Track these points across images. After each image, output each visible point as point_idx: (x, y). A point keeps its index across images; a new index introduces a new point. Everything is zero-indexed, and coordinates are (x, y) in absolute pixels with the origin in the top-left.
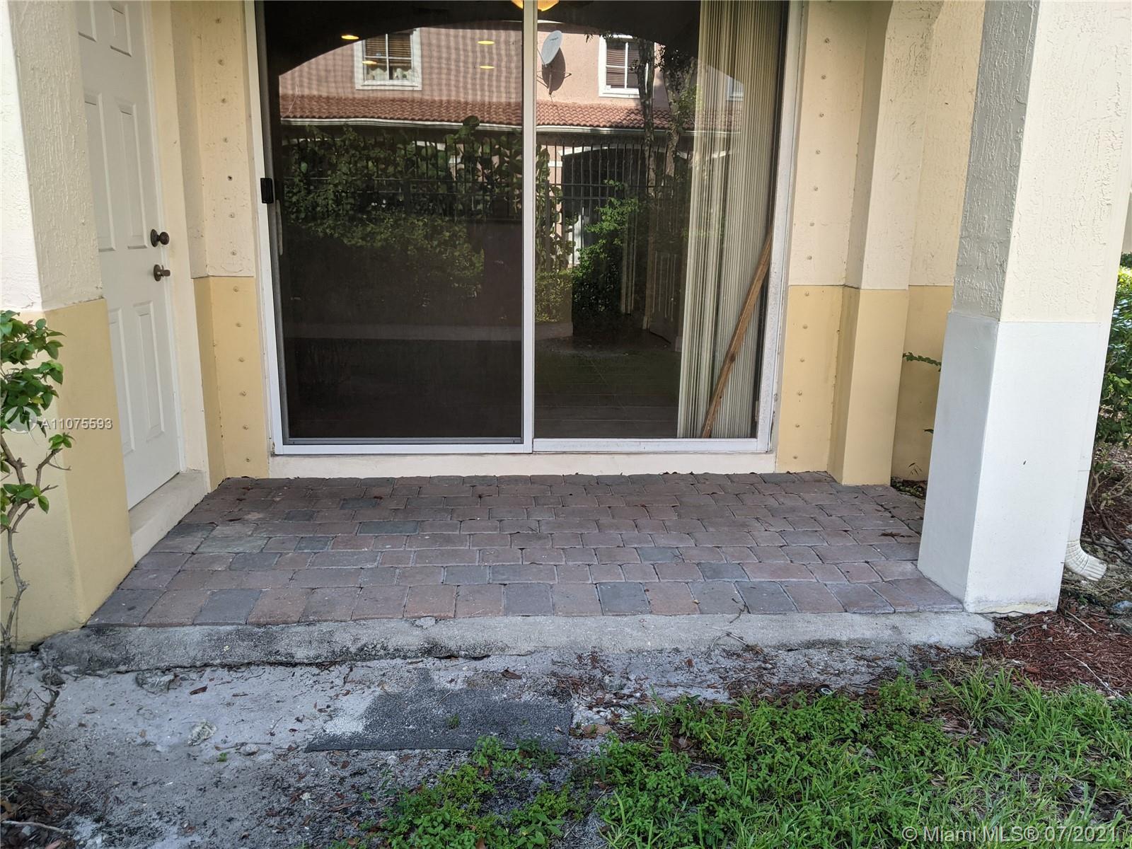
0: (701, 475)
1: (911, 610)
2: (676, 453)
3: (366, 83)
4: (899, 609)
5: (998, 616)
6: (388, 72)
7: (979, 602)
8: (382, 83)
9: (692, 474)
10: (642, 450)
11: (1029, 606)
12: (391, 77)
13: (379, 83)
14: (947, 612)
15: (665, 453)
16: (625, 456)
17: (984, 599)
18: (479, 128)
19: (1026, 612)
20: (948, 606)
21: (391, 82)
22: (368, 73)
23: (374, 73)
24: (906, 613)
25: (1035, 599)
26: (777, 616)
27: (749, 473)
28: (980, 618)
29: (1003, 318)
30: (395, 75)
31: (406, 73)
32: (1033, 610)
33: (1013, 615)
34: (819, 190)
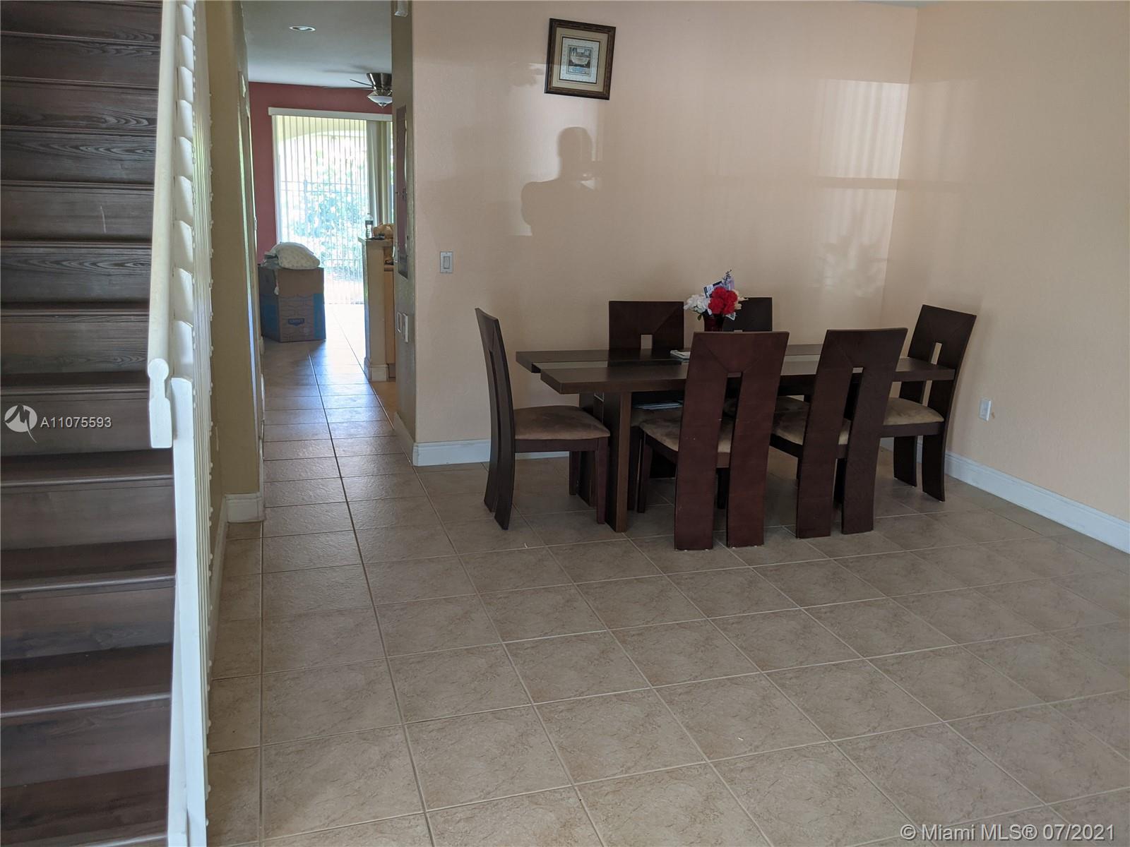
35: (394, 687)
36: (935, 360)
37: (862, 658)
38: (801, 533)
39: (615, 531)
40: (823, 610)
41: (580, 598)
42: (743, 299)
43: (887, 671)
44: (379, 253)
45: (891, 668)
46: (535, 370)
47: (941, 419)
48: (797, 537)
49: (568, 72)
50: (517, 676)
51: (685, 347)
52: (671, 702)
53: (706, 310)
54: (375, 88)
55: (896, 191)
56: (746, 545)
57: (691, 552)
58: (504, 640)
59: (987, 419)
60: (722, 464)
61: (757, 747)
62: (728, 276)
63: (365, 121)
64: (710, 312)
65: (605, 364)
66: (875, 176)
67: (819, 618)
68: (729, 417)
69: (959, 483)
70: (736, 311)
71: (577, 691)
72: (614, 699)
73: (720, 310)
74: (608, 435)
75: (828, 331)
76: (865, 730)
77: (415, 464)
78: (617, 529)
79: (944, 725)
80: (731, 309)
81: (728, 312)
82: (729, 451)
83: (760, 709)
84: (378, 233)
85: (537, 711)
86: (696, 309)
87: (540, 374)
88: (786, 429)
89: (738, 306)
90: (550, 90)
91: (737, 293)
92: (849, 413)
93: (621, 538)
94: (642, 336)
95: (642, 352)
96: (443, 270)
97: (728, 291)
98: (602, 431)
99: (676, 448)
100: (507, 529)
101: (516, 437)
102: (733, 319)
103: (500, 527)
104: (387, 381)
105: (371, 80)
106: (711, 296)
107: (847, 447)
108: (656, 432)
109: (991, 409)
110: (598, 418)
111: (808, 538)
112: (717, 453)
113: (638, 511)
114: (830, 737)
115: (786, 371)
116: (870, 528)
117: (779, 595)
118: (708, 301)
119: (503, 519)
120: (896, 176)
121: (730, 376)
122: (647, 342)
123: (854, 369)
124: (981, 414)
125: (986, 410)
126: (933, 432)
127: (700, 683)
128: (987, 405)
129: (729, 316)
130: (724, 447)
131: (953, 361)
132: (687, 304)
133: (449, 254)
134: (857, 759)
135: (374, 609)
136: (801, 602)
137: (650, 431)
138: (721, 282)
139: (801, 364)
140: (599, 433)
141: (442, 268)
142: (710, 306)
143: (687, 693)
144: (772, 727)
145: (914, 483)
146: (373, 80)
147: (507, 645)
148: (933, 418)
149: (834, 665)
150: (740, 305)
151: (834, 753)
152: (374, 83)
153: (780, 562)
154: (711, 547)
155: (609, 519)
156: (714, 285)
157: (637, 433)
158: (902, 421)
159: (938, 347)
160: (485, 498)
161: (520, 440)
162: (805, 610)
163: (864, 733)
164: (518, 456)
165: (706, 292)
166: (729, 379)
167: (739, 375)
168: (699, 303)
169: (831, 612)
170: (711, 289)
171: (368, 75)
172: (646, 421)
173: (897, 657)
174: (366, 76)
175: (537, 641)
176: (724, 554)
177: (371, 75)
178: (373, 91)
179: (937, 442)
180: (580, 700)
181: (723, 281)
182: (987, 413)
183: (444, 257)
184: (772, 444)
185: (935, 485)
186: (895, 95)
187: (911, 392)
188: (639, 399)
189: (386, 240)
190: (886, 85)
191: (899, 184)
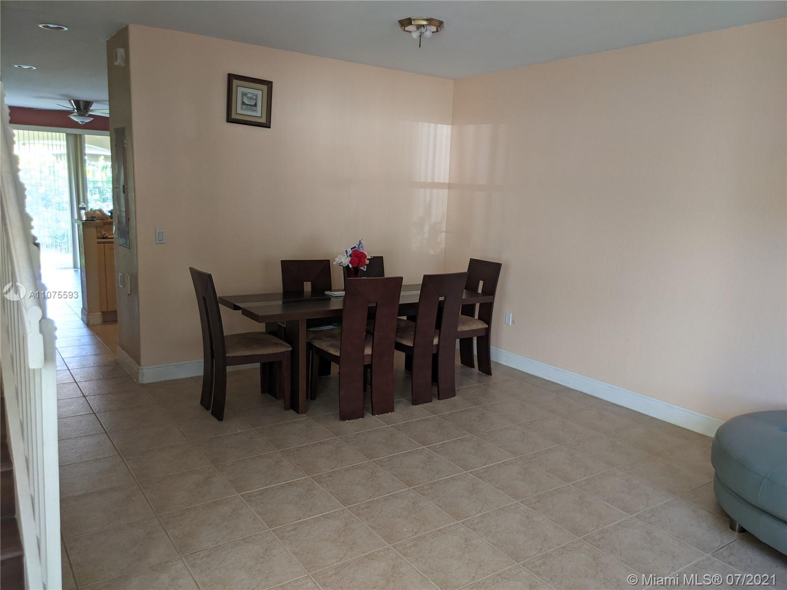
35: (167, 533)
36: (480, 291)
37: (465, 472)
38: (415, 402)
39: (299, 413)
40: (438, 447)
41: (285, 459)
42: (370, 257)
43: (480, 477)
44: (93, 232)
45: (482, 475)
46: (236, 308)
47: (487, 326)
48: (413, 405)
49: (242, 108)
50: (254, 514)
51: (332, 288)
52: (358, 515)
53: (348, 265)
54: (76, 110)
55: (447, 190)
56: (384, 413)
57: (351, 421)
58: (239, 493)
59: (510, 324)
60: (367, 362)
61: (416, 532)
62: (360, 243)
63: (65, 134)
64: (350, 266)
65: (280, 302)
66: (436, 181)
67: (436, 452)
68: (370, 333)
69: (497, 364)
70: (366, 265)
71: (296, 517)
72: (322, 518)
73: (357, 264)
74: (291, 349)
75: (424, 275)
76: (475, 513)
77: (140, 382)
78: (300, 412)
79: (517, 504)
80: (363, 264)
81: (362, 266)
82: (371, 353)
83: (413, 510)
84: (90, 216)
85: (273, 533)
86: (341, 264)
87: (241, 311)
88: (402, 337)
89: (367, 262)
90: (230, 120)
91: (366, 254)
92: (438, 326)
93: (303, 417)
94: (304, 283)
95: (305, 294)
96: (158, 242)
97: (361, 253)
98: (286, 346)
99: (338, 354)
100: (222, 420)
101: (227, 355)
102: (365, 270)
103: (217, 420)
104: (102, 324)
105: (72, 105)
106: (350, 255)
107: (438, 346)
108: (323, 345)
109: (512, 319)
110: (281, 338)
111: (420, 404)
112: (364, 355)
113: (311, 399)
114: (457, 520)
115: (402, 301)
116: (454, 395)
117: (410, 441)
118: (349, 259)
119: (219, 414)
120: (447, 181)
121: (370, 305)
122: (308, 287)
123: (440, 298)
124: (507, 321)
125: (509, 319)
126: (483, 334)
127: (373, 500)
128: (510, 317)
129: (362, 268)
130: (368, 351)
131: (490, 291)
132: (335, 261)
133: (162, 231)
134: (474, 530)
135: (138, 485)
136: (424, 443)
137: (318, 344)
138: (355, 247)
139: (410, 296)
140: (286, 348)
141: (157, 239)
142: (351, 262)
143: (367, 507)
144: (423, 520)
145: (473, 366)
146: (74, 105)
147: (242, 495)
148: (482, 325)
149: (450, 478)
150: (368, 261)
151: (461, 529)
152: (75, 107)
153: (406, 420)
154: (363, 417)
155: (294, 406)
156: (351, 249)
157: (310, 346)
158: (466, 328)
159: (481, 283)
160: (201, 400)
161: (229, 357)
162: (427, 447)
163: (475, 515)
164: (229, 369)
165: (347, 253)
166: (369, 308)
167: (375, 305)
168: (343, 260)
169: (442, 447)
170: (350, 252)
171: (70, 101)
172: (314, 338)
173: (484, 469)
174: (68, 101)
175: (261, 490)
176: (370, 420)
177: (72, 101)
178: (74, 113)
179: (485, 339)
180: (300, 523)
181: (357, 246)
182: (510, 321)
183: (159, 233)
184: (395, 349)
185: (486, 366)
186: (445, 131)
187: (468, 310)
188: (311, 323)
189: (97, 221)
190: (439, 126)
191: (450, 186)
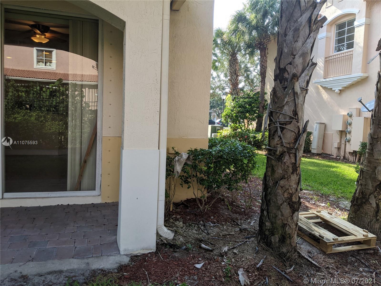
0: (72, 205)
1: (98, 256)
2: (63, 197)
3: (37, 66)
4: (94, 256)
5: (133, 255)
6: (44, 64)
7: (125, 250)
8: (42, 67)
9: (68, 205)
10: (49, 196)
11: (144, 251)
12: (45, 65)
13: (41, 67)
14: (112, 255)
15: (59, 197)
16: (41, 199)
17: (127, 249)
18: (62, 82)
19: (144, 253)
20: (113, 253)
21: (46, 67)
22: (38, 64)
23: (39, 64)
24: (96, 257)
25: (147, 248)
26: (42, 262)
27: (91, 203)
28: (125, 256)
29: (124, 148)
30: (47, 64)
31: (50, 64)
32: (147, 252)
33: (139, 254)
34: (111, 105)
